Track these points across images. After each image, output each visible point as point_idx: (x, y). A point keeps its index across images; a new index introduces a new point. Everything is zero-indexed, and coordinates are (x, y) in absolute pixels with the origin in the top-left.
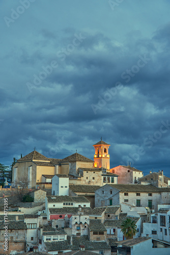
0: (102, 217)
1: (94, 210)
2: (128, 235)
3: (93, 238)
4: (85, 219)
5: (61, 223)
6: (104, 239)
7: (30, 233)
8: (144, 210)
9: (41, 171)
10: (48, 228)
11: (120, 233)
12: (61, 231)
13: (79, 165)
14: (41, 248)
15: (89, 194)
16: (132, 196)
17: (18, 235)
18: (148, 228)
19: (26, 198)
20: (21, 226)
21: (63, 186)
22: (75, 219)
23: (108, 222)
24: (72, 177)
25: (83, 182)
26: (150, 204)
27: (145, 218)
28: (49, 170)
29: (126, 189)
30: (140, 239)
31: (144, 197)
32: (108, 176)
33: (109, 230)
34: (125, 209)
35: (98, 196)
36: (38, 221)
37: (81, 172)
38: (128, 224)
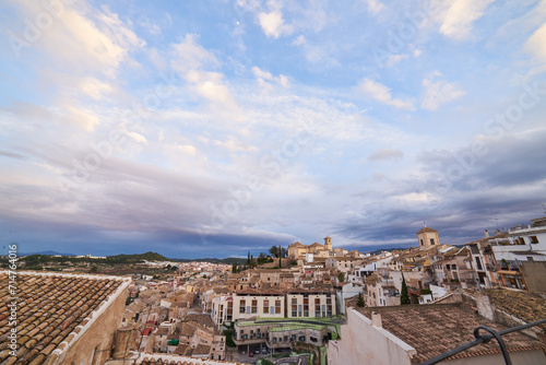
0: (329, 272)
1: (325, 269)
2: (341, 281)
3: (325, 282)
4: (320, 273)
5: (309, 275)
6: (330, 282)
7: (296, 279)
8: (348, 269)
9: (301, 251)
10: (304, 277)
11: (337, 281)
12: (310, 279)
13: (317, 248)
14: (301, 286)
15: (322, 261)
16: (343, 262)
17: (290, 280)
18: (351, 277)
19: (294, 263)
20: (293, 277)
21: (310, 258)
22: (316, 273)
23: (332, 275)
24: (314, 253)
25: (319, 256)
26: (352, 266)
27: (349, 273)
28: (304, 250)
29: (340, 259)
30: (347, 282)
31: (349, 263)
32: (331, 253)
33: (332, 278)
34: (340, 268)
35: (327, 262)
36: (299, 274)
37: (318, 251)
38: (341, 276)
